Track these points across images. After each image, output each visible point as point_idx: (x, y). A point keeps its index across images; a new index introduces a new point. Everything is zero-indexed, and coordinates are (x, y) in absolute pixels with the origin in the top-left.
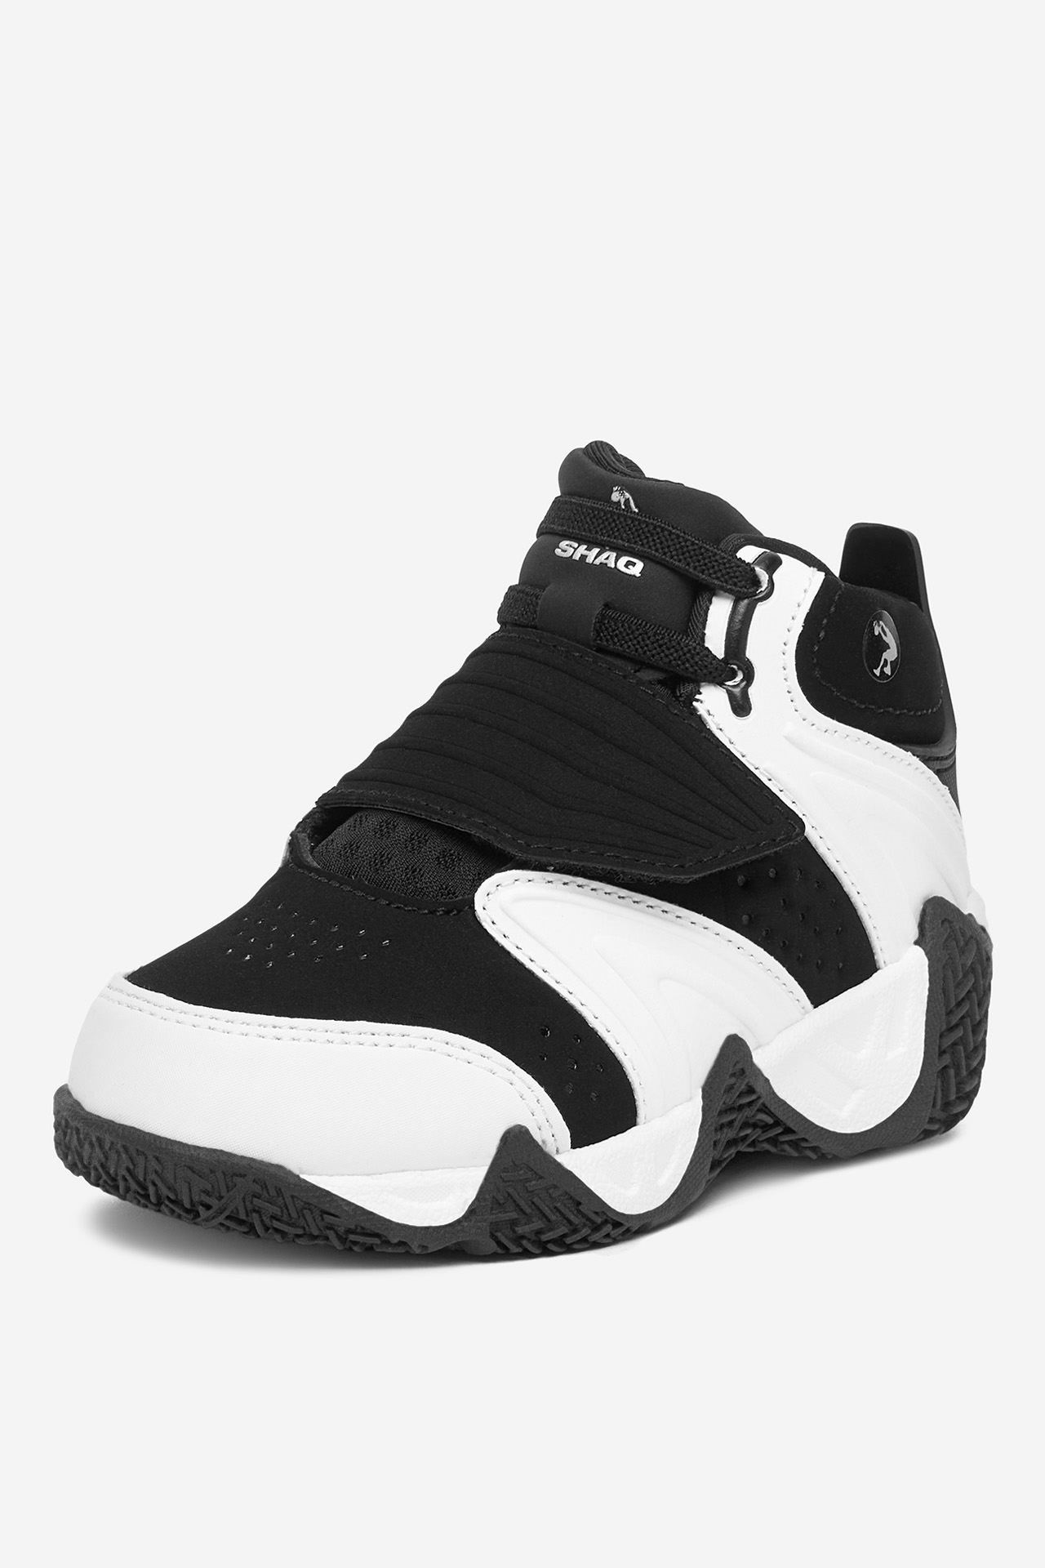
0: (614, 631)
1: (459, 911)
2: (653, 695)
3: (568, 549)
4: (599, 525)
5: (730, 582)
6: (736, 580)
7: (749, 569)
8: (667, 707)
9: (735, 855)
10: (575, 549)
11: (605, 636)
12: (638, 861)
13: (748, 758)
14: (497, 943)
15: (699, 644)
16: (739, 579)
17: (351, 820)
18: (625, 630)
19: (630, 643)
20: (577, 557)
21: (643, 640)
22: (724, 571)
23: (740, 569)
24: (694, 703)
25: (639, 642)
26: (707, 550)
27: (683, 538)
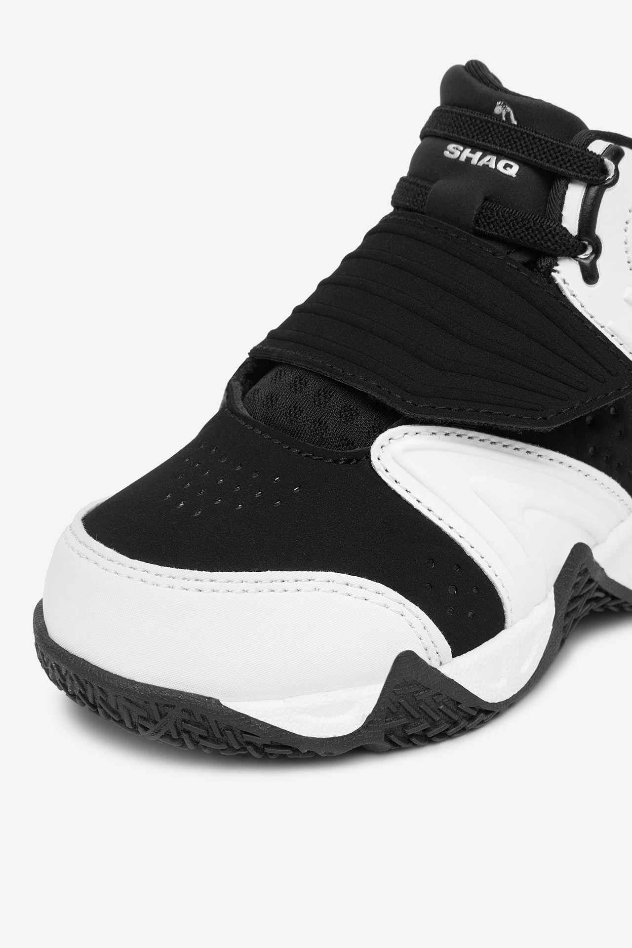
0: (490, 218)
1: (358, 461)
2: (517, 269)
3: (454, 151)
4: (475, 131)
5: (584, 172)
6: (589, 170)
7: (599, 160)
8: (529, 278)
9: (588, 405)
10: (462, 152)
11: (483, 223)
12: (508, 416)
13: (596, 318)
14: (390, 488)
15: (558, 225)
16: (592, 169)
17: (273, 373)
18: (499, 218)
19: (503, 229)
20: (463, 158)
21: (514, 225)
22: (579, 164)
23: (592, 160)
24: (553, 274)
25: (510, 228)
26: (564, 147)
27: (544, 140)
